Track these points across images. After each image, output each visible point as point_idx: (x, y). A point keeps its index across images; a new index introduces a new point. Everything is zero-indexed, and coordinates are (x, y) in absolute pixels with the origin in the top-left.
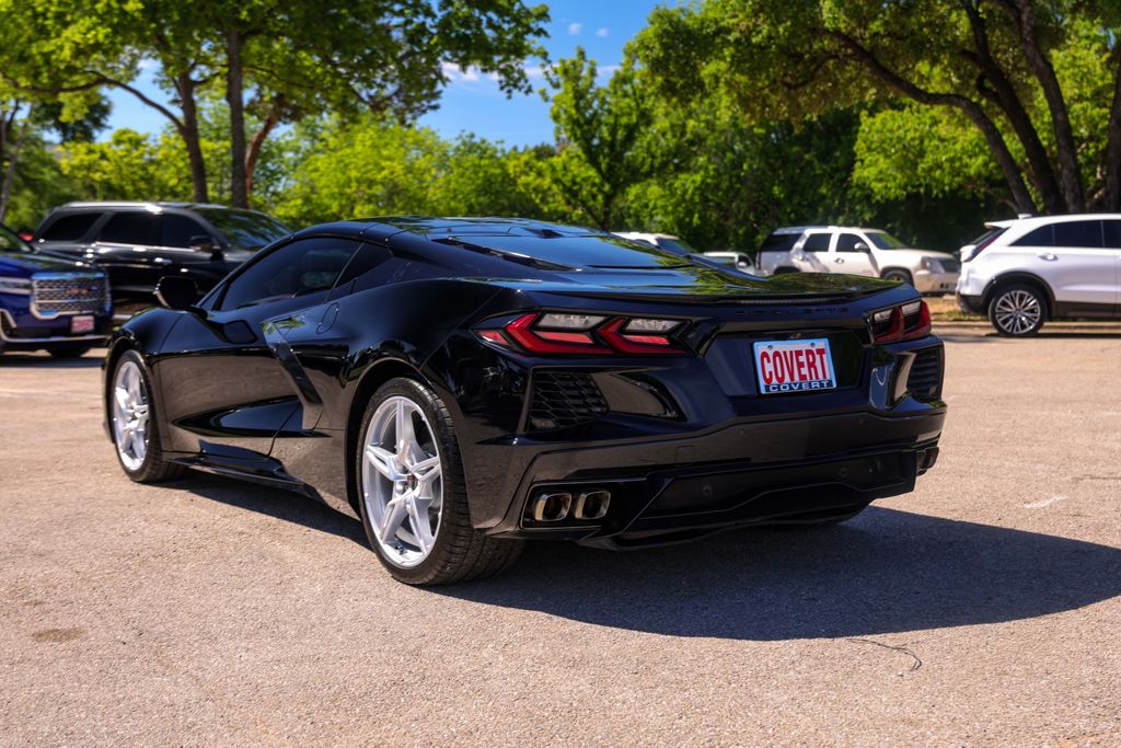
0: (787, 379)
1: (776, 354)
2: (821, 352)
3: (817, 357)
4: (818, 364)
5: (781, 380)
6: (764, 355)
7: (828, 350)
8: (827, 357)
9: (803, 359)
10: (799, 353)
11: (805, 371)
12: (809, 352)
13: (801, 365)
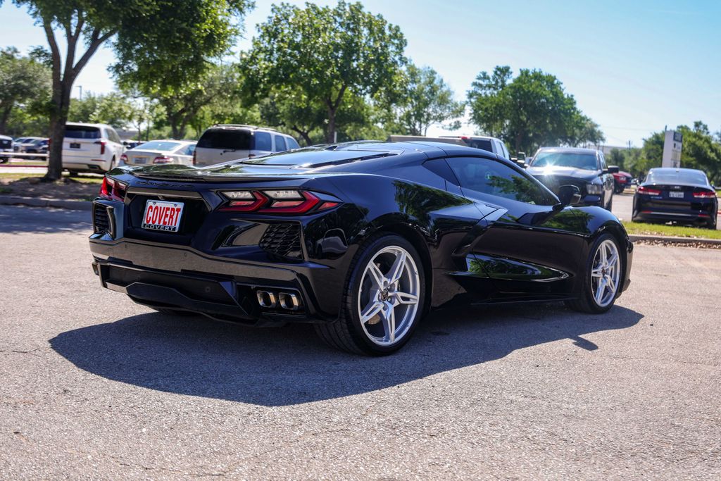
0: (157, 223)
1: (157, 208)
2: (178, 210)
3: (176, 212)
4: (174, 217)
5: (154, 222)
6: (151, 207)
7: (182, 210)
8: (180, 213)
9: (169, 213)
10: (168, 209)
11: (167, 220)
12: (173, 209)
13: (166, 216)
